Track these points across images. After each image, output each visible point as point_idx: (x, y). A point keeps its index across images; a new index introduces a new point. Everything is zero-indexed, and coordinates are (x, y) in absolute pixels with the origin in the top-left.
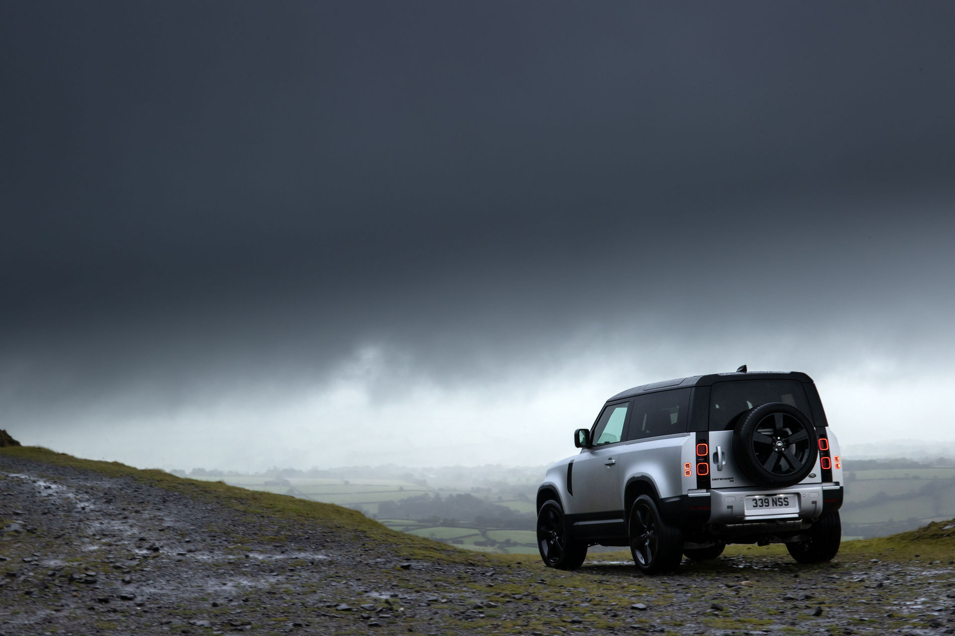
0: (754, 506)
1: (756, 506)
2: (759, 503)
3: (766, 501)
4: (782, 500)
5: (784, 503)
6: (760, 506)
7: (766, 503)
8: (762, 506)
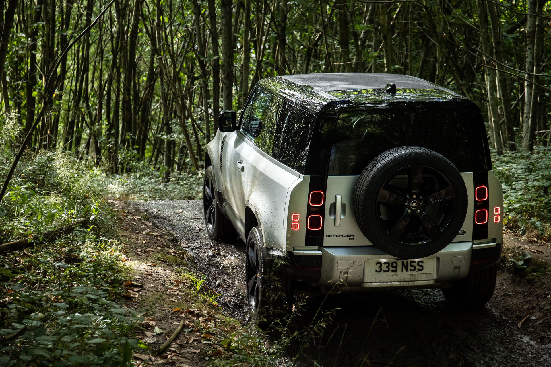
0: (377, 271)
1: (380, 271)
2: (384, 267)
3: (394, 265)
4: (416, 264)
5: (417, 267)
6: (385, 271)
7: (393, 267)
8: (388, 271)
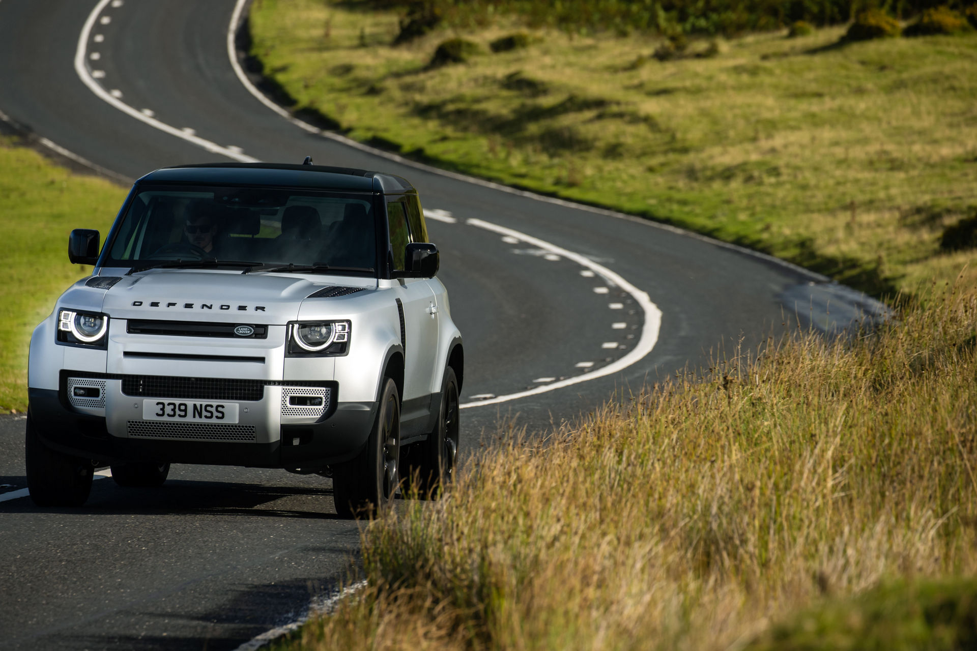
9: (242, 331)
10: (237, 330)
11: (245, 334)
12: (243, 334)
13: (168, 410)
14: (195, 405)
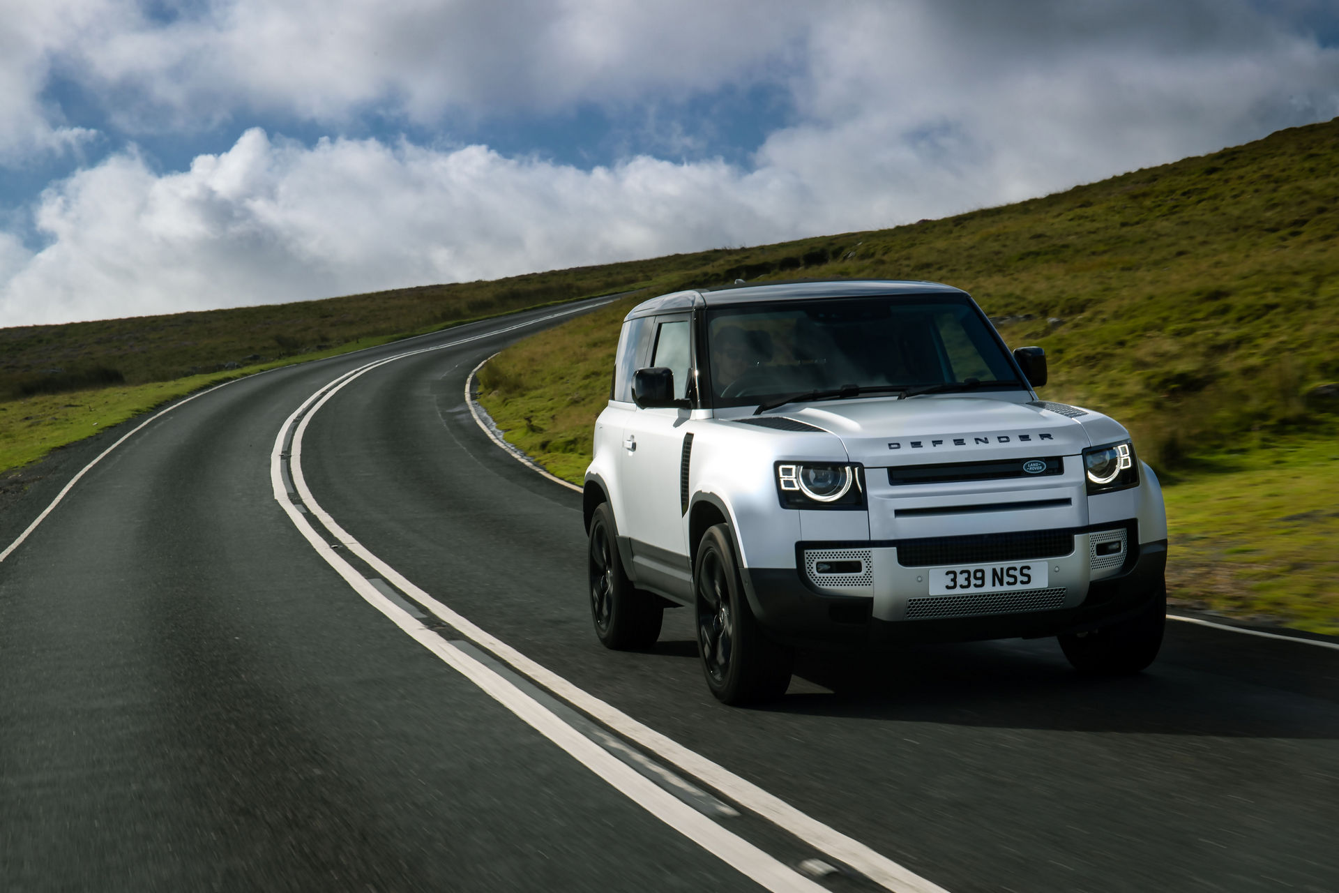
9: (1034, 467)
10: (1027, 467)
11: (1037, 470)
12: (1035, 471)
13: (961, 580)
14: (994, 570)
